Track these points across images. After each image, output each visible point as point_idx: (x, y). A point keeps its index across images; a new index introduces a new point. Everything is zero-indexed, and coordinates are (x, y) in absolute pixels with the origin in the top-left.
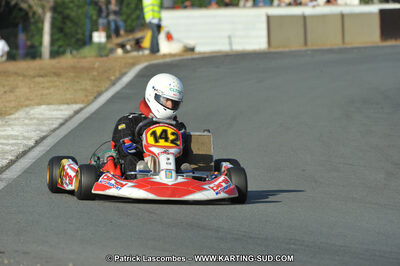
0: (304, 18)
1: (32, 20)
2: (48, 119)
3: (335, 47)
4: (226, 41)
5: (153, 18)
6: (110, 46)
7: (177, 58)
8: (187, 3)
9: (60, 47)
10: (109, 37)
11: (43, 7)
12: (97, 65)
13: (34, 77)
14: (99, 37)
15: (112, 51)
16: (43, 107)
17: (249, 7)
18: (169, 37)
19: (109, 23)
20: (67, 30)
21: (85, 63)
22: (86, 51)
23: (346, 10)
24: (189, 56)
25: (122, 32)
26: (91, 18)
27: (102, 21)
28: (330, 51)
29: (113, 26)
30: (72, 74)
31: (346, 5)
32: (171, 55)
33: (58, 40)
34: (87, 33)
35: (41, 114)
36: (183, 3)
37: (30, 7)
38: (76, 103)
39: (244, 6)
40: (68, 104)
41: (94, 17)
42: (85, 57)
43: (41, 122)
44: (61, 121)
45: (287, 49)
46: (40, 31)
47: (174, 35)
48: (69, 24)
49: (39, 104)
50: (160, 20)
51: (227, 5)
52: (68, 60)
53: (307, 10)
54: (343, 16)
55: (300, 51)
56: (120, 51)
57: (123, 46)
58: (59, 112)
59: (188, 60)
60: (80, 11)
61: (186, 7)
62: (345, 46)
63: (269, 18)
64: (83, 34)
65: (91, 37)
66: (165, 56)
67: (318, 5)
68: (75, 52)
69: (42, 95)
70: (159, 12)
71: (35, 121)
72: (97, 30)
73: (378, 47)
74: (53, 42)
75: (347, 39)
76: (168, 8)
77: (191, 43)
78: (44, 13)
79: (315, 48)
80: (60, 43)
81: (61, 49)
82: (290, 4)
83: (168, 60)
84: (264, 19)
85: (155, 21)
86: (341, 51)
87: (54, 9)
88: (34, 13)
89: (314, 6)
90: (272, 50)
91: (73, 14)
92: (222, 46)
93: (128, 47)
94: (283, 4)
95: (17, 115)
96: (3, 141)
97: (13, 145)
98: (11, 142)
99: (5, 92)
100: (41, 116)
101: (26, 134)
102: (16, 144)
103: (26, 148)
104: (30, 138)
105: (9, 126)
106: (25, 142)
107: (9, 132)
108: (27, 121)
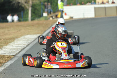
0: (105, 8)
2: (30, 39)
4: (82, 15)
6: (48, 17)
7: (68, 20)
8: (71, 4)
9: (34, 18)
11: (29, 6)
12: (44, 23)
14: (45, 14)
16: (29, 35)
18: (66, 14)
21: (41, 22)
22: (41, 18)
25: (52, 13)
27: (46, 10)
29: (49, 11)
30: (37, 26)
37: (25, 6)
38: (38, 34)
42: (41, 20)
43: (28, 40)
44: (34, 39)
45: (100, 17)
46: (28, 13)
49: (28, 34)
50: (63, 9)
52: (36, 21)
56: (51, 19)
57: (52, 17)
58: (34, 37)
59: (71, 21)
60: (40, 7)
63: (95, 8)
64: (40, 13)
65: (42, 15)
68: (38, 19)
71: (26, 40)
72: (44, 12)
74: (32, 16)
77: (72, 16)
78: (29, 8)
80: (34, 16)
88: (26, 8)
90: (96, 17)
93: (54, 17)
95: (21, 38)
96: (17, 45)
97: (20, 47)
98: (19, 46)
99: (18, 31)
100: (28, 38)
101: (24, 43)
102: (21, 46)
103: (24, 48)
104: (25, 45)
105: (19, 41)
106: (24, 46)
107: (19, 43)
108: (24, 40)
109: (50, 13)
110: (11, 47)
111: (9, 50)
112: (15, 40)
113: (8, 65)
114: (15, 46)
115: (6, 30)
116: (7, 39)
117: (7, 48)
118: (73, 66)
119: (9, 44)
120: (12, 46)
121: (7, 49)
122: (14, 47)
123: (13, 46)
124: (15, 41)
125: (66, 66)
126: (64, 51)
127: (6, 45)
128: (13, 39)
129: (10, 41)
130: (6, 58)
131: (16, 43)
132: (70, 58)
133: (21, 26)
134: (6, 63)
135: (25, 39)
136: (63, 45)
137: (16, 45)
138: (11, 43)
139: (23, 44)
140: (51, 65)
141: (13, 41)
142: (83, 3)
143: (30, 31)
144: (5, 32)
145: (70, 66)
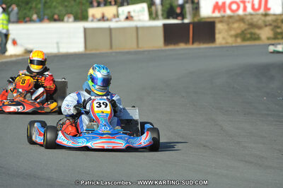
0: (110, 30)
3: (132, 50)
4: (55, 45)
5: (3, 29)
7: (20, 58)
8: (27, 19)
17: (71, 22)
18: (14, 43)
23: (139, 24)
28: (128, 53)
31: (139, 20)
32: (16, 56)
36: (24, 18)
39: (68, 22)
45: (98, 52)
47: (18, 41)
50: (8, 30)
51: (55, 20)
53: (113, 24)
54: (137, 28)
55: (107, 53)
61: (26, 22)
62: (140, 49)
63: (85, 30)
66: (11, 56)
67: (120, 21)
70: (7, 25)
73: (162, 51)
75: (140, 45)
76: (13, 22)
77: (30, 47)
79: (118, 51)
82: (99, 20)
83: (14, 59)
84: (82, 30)
85: (4, 31)
86: (136, 53)
89: (117, 21)
90: (88, 52)
92: (52, 50)
94: (95, 20)
142: (56, 17)
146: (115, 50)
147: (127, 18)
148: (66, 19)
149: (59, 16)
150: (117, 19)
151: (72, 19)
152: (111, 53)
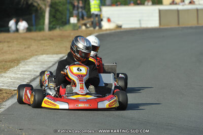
0: (178, 11)
1: (39, 12)
2: (47, 62)
3: (194, 26)
4: (138, 22)
6: (79, 25)
7: (113, 31)
8: (118, 3)
9: (54, 25)
10: (78, 20)
11: (45, 5)
12: (72, 34)
13: (40, 40)
14: (73, 20)
15: (80, 27)
16: (44, 56)
18: (109, 20)
19: (78, 13)
20: (57, 17)
21: (66, 33)
22: (67, 27)
23: (199, 7)
24: (119, 30)
25: (85, 18)
26: (69, 10)
27: (75, 12)
28: (191, 28)
29: (80, 14)
30: (59, 39)
31: (199, 4)
32: (110, 30)
33: (52, 21)
34: (68, 18)
35: (43, 59)
36: (116, 2)
37: (38, 5)
38: (61, 53)
39: (147, 5)
40: (57, 54)
41: (71, 10)
42: (66, 30)
43: (43, 63)
44: (53, 63)
45: (169, 27)
46: (44, 17)
47: (112, 19)
48: (58, 13)
49: (42, 54)
51: (138, 4)
52: (57, 32)
53: (180, 7)
54: (197, 10)
56: (84, 27)
57: (85, 25)
58: (52, 58)
59: (118, 32)
60: (64, 7)
61: (117, 5)
62: (199, 25)
63: (160, 11)
64: (66, 18)
65: (69, 20)
66: (106, 30)
67: (185, 5)
68: (61, 28)
69: (44, 49)
71: (40, 63)
72: (72, 16)
74: (50, 23)
75: (200, 22)
77: (120, 23)
78: (46, 8)
79: (183, 26)
80: (54, 23)
81: (54, 27)
82: (171, 4)
83: (108, 32)
84: (158, 12)
86: (196, 28)
87: (51, 6)
88: (41, 8)
89: (183, 5)
90: (161, 27)
91: (60, 9)
92: (136, 25)
93: (88, 25)
95: (31, 60)
96: (23, 73)
97: (28, 75)
98: (28, 73)
99: (25, 48)
100: (43, 60)
101: (35, 69)
102: (30, 74)
103: (35, 77)
104: (37, 72)
105: (27, 65)
106: (35, 73)
107: (27, 68)
108: (36, 63)
109: (83, 18)
110: (14, 75)
111: (10, 80)
112: (20, 63)
113: (7, 107)
114: (20, 74)
115: (6, 45)
116: (6, 62)
117: (5, 77)
118: (92, 107)
119: (10, 69)
120: (15, 73)
121: (5, 79)
122: (19, 76)
123: (17, 74)
124: (20, 65)
125: (81, 106)
126: (80, 81)
127: (5, 72)
128: (16, 62)
129: (12, 64)
130: (5, 95)
131: (21, 69)
132: (88, 91)
133: (31, 39)
134: (4, 103)
135: (38, 62)
136: (81, 70)
137: (22, 71)
138: (14, 69)
139: (35, 71)
140: (55, 103)
141: (18, 65)
142: (139, 2)
143: (46, 48)
144: (2, 49)
145: (86, 106)
146: (181, 26)
147: (190, 3)
148: (146, 3)
149: (141, 1)
150: (183, 3)
151: (150, 3)
152: (179, 28)
